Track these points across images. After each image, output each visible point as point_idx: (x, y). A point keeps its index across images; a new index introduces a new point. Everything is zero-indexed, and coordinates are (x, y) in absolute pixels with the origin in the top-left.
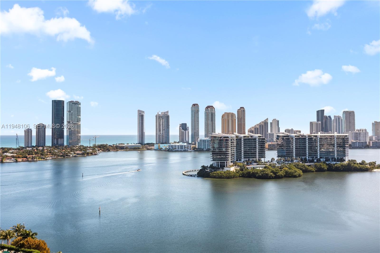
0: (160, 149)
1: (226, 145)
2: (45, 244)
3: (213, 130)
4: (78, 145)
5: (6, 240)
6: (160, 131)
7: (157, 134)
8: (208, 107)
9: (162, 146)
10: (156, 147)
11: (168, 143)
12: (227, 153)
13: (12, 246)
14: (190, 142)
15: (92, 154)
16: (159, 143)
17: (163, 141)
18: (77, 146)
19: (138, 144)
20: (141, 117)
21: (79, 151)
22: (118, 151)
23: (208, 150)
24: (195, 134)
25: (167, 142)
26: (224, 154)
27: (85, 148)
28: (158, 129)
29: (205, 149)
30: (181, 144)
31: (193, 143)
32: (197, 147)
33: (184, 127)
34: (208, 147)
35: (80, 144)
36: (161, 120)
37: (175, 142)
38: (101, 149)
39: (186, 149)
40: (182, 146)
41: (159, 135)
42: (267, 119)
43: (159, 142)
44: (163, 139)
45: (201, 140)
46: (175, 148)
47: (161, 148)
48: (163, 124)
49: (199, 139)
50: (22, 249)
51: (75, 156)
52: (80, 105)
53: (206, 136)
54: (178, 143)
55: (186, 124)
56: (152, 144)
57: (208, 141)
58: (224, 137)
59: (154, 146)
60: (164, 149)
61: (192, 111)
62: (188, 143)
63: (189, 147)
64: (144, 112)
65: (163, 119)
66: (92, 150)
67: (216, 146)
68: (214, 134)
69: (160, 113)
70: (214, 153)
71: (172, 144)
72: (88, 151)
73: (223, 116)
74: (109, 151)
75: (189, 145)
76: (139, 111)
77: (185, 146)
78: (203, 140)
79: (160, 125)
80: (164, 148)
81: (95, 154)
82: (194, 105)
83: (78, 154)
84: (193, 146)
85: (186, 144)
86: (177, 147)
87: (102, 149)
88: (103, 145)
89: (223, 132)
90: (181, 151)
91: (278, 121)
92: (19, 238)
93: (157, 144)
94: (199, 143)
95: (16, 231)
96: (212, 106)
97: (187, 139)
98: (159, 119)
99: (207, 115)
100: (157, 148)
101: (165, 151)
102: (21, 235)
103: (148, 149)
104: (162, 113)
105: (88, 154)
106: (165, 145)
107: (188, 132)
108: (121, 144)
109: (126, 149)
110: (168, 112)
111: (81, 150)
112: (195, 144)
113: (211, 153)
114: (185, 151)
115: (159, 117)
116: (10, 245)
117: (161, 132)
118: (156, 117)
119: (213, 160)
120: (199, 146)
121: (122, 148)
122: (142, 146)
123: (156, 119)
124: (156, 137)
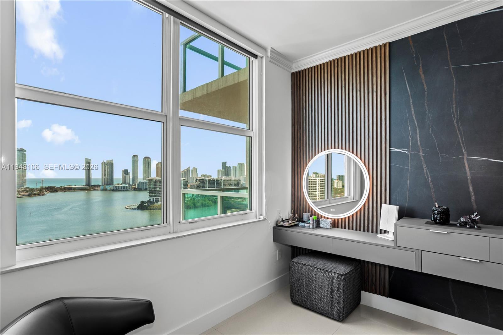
0: (105, 190)
1: (160, 186)
3: (149, 174)
4: (23, 187)
6: (105, 175)
7: (102, 177)
8: (145, 158)
9: (107, 187)
10: (101, 188)
11: (113, 185)
12: (160, 192)
14: (131, 183)
15: (39, 194)
16: (104, 185)
17: (108, 183)
18: (22, 188)
19: (86, 185)
20: (88, 164)
21: (25, 192)
22: (66, 191)
23: (146, 190)
24: (135, 178)
25: (112, 183)
26: (159, 192)
27: (32, 190)
29: (143, 189)
30: (123, 185)
31: (133, 184)
32: (137, 188)
33: (126, 172)
34: (145, 187)
35: (25, 187)
36: (106, 167)
37: (118, 184)
38: (48, 191)
39: (128, 189)
40: (125, 187)
41: (104, 179)
42: (189, 167)
44: (108, 181)
45: (140, 182)
46: (119, 189)
47: (107, 189)
48: (108, 170)
49: (138, 182)
51: (20, 197)
52: (26, 152)
53: (143, 179)
54: (121, 184)
55: (127, 170)
56: (99, 186)
57: (145, 183)
58: (158, 180)
59: (100, 187)
61: (133, 161)
62: (129, 184)
63: (130, 188)
64: (90, 160)
65: (108, 166)
66: (39, 191)
67: (152, 186)
68: (150, 178)
69: (105, 161)
70: (151, 192)
71: (115, 186)
72: (34, 192)
73: (157, 165)
74: (57, 192)
75: (130, 186)
76: (86, 159)
77: (127, 187)
78: (142, 182)
79: (105, 170)
80: (109, 189)
81: (43, 195)
82: (134, 156)
83: (23, 195)
84: (133, 187)
85: (127, 185)
86: (120, 188)
87: (50, 190)
88: (51, 187)
89: (157, 176)
90: (124, 191)
91: (197, 169)
93: (102, 185)
94: (138, 184)
96: (149, 157)
97: (128, 182)
98: (104, 165)
99: (144, 163)
100: (103, 188)
101: (110, 191)
103: (95, 190)
105: (35, 195)
106: (110, 186)
107: (130, 176)
108: (69, 186)
109: (73, 190)
110: (112, 160)
111: (27, 192)
112: (135, 185)
113: (148, 192)
114: (127, 190)
115: (105, 164)
117: (107, 176)
118: (102, 164)
119: (150, 197)
120: (138, 187)
121: (70, 189)
122: (89, 187)
123: (102, 166)
124: (102, 180)
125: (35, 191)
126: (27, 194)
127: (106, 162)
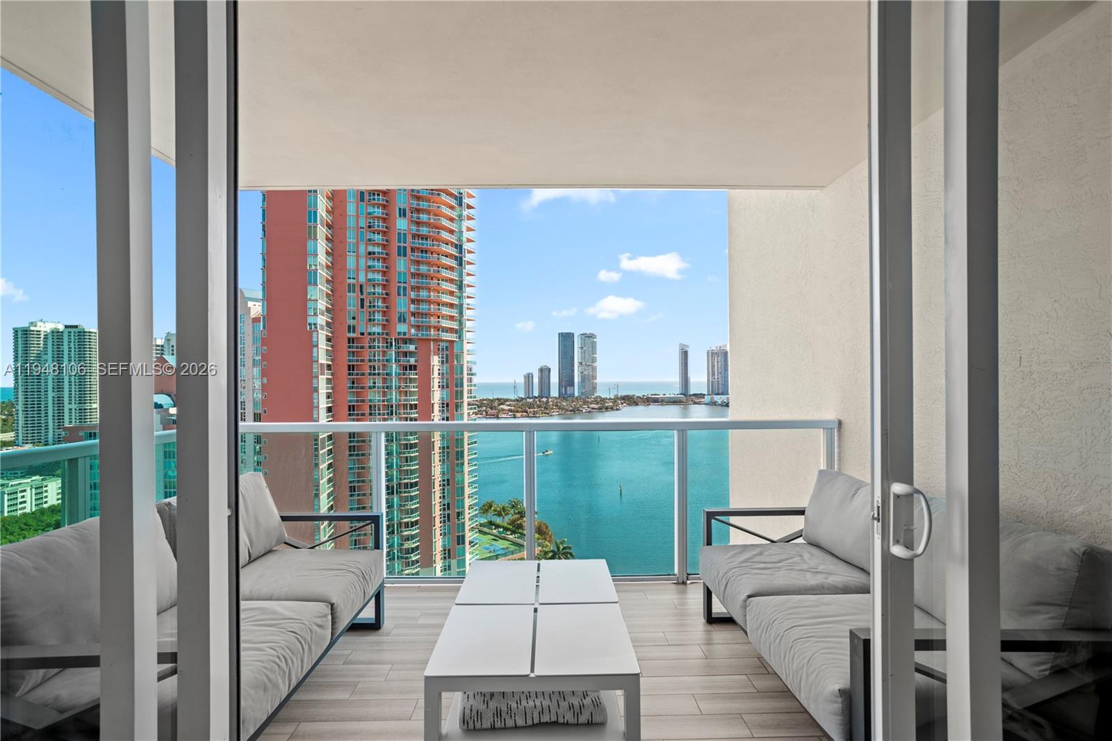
0: (714, 404)
2: (547, 527)
4: (593, 395)
5: (501, 518)
6: (713, 375)
7: (708, 380)
9: (717, 398)
10: (707, 399)
11: (727, 394)
13: (509, 526)
15: (612, 408)
16: (712, 394)
17: (718, 389)
18: (593, 397)
19: (680, 395)
20: (685, 355)
21: (595, 404)
22: (650, 404)
25: (725, 392)
27: (603, 400)
28: (711, 373)
35: (596, 395)
36: (715, 358)
38: (625, 402)
41: (712, 381)
43: (712, 392)
44: (718, 387)
47: (716, 402)
48: (718, 365)
50: (520, 531)
51: (589, 412)
52: (596, 338)
56: (702, 396)
59: (704, 398)
60: (720, 403)
64: (688, 346)
65: (718, 356)
66: (613, 402)
72: (607, 405)
74: (637, 404)
76: (681, 345)
79: (713, 366)
81: (617, 410)
83: (593, 409)
87: (627, 402)
88: (628, 395)
92: (516, 516)
93: (708, 395)
95: (513, 507)
98: (712, 356)
100: (709, 401)
101: (721, 405)
102: (519, 513)
103: (695, 403)
104: (716, 347)
105: (607, 408)
106: (722, 396)
108: (655, 395)
109: (661, 402)
110: (725, 346)
111: (597, 403)
115: (713, 354)
116: (505, 524)
117: (716, 377)
118: (708, 353)
121: (656, 401)
122: (686, 398)
123: (708, 357)
124: (708, 384)
125: (607, 402)
126: (596, 406)
127: (714, 349)
